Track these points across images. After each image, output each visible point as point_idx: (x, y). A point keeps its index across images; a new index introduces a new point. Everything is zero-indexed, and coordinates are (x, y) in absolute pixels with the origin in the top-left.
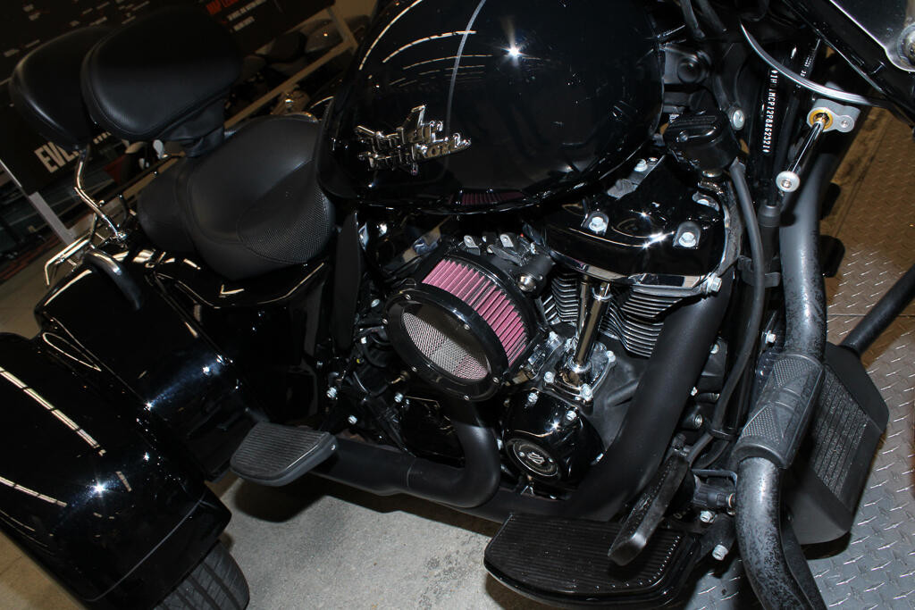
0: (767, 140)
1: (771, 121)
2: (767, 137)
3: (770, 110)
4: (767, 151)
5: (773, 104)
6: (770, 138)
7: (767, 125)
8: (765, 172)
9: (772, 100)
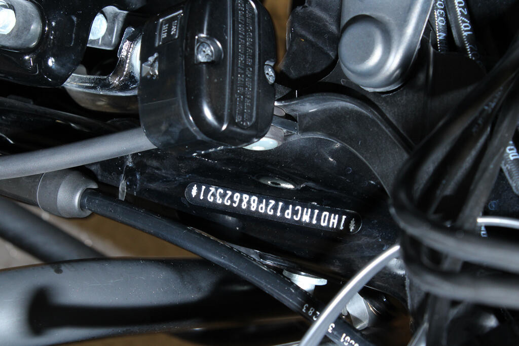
0: (216, 196)
1: (253, 208)
2: (223, 196)
3: (275, 208)
4: (194, 192)
5: (288, 214)
6: (219, 201)
7: (246, 197)
8: (153, 186)
9: (295, 213)
